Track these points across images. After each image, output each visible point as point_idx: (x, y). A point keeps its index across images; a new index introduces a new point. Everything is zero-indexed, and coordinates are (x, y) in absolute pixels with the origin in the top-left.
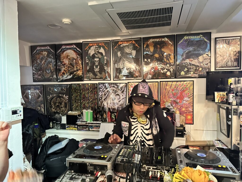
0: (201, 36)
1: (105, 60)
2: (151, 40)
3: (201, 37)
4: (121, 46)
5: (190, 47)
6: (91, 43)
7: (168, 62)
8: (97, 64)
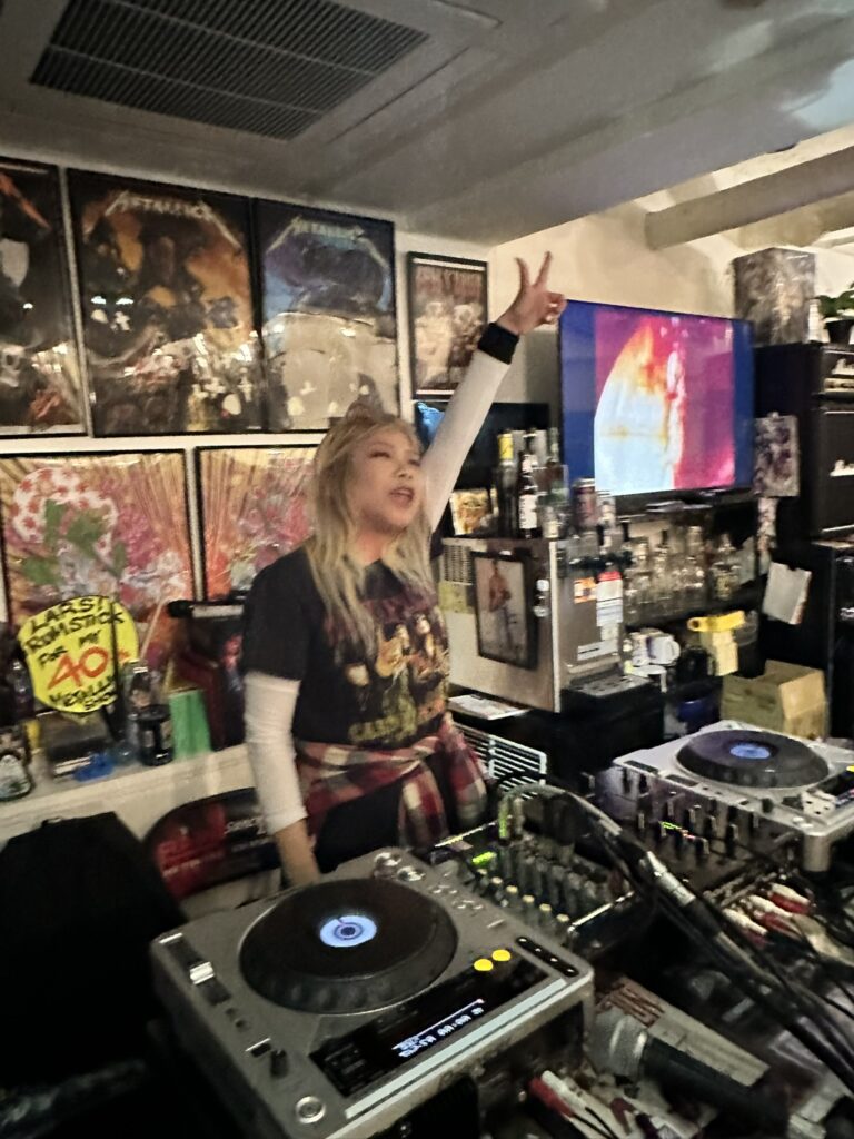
0: (360, 232)
3: (357, 236)
5: (317, 274)
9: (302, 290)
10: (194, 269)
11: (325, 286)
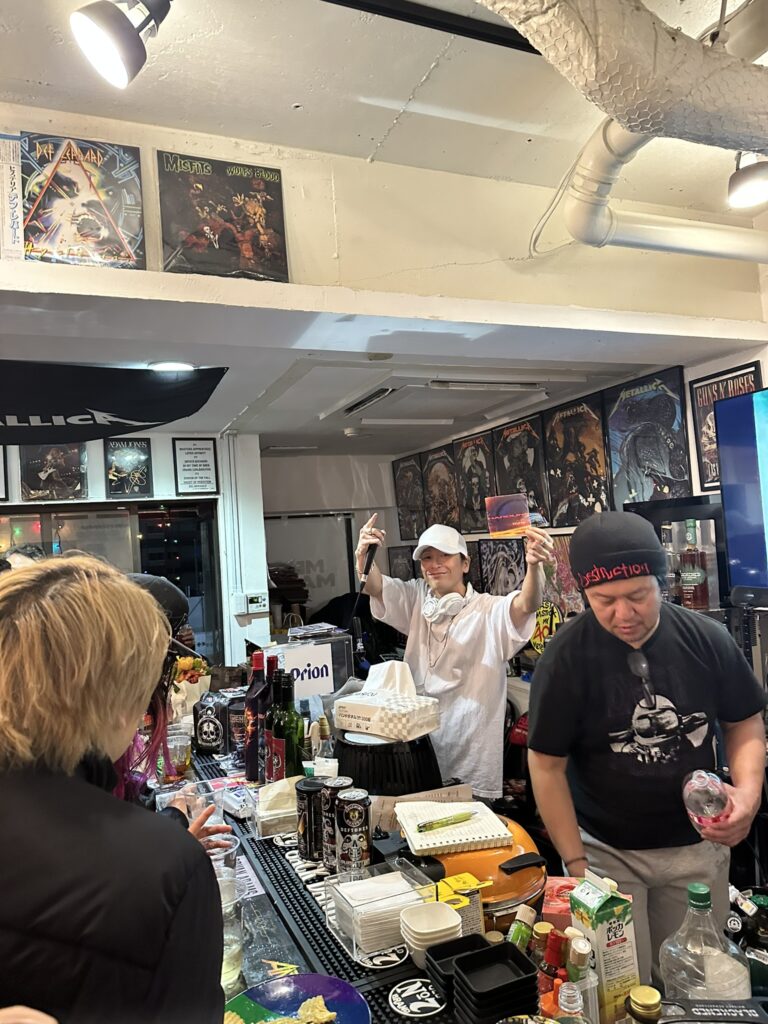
0: (659, 382)
1: (488, 480)
2: (558, 416)
3: (657, 386)
4: (508, 440)
5: (635, 422)
6: (465, 441)
7: (594, 473)
8: (476, 492)
9: (627, 434)
10: (581, 439)
11: (639, 427)
